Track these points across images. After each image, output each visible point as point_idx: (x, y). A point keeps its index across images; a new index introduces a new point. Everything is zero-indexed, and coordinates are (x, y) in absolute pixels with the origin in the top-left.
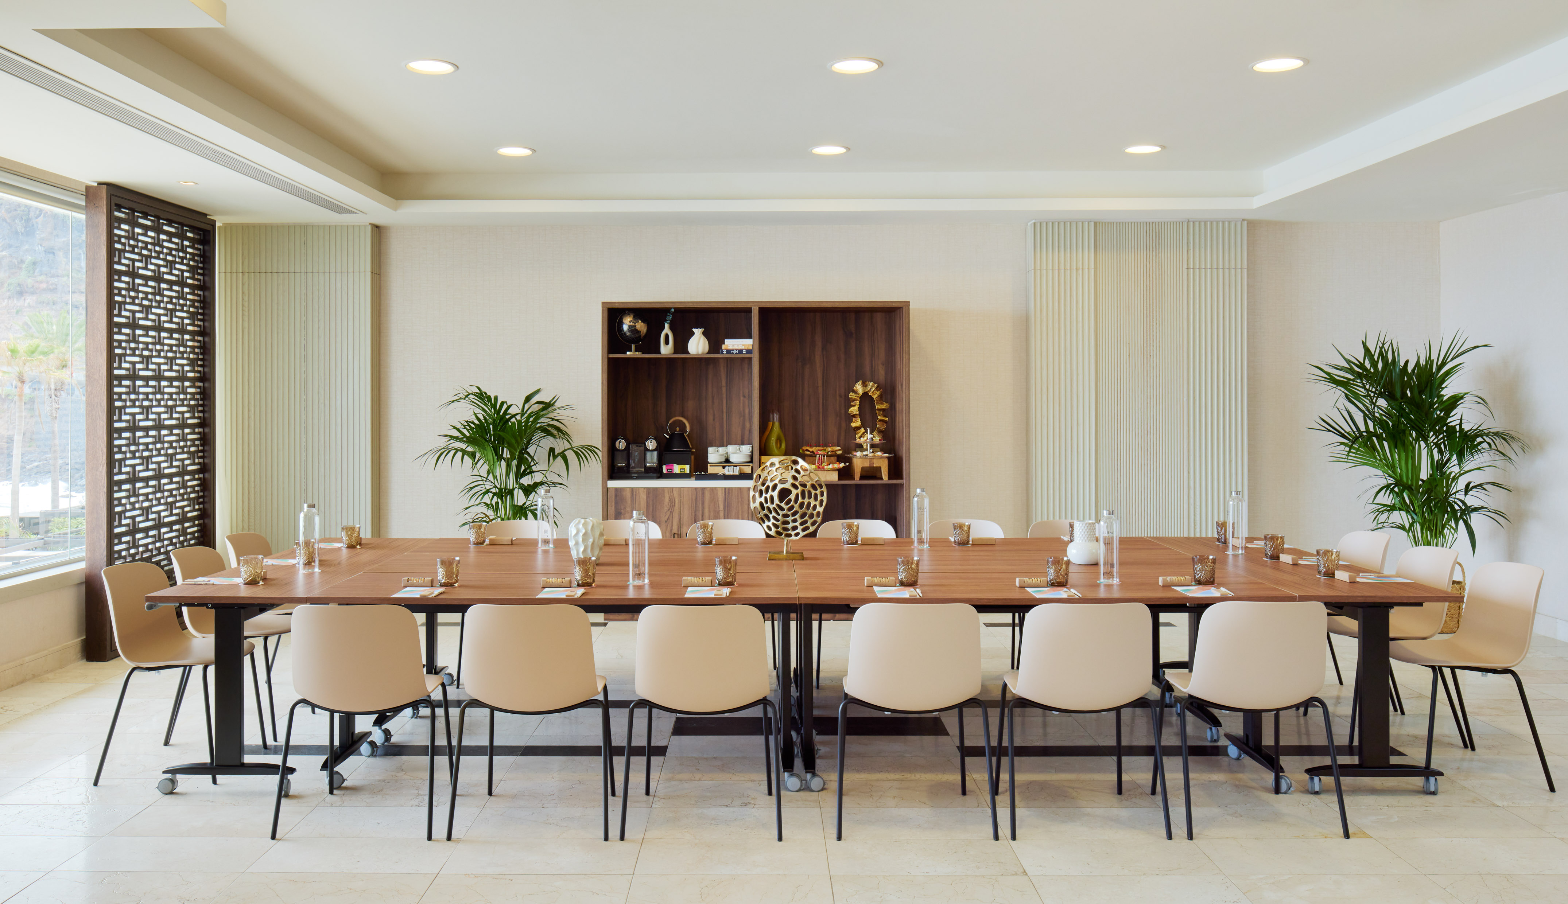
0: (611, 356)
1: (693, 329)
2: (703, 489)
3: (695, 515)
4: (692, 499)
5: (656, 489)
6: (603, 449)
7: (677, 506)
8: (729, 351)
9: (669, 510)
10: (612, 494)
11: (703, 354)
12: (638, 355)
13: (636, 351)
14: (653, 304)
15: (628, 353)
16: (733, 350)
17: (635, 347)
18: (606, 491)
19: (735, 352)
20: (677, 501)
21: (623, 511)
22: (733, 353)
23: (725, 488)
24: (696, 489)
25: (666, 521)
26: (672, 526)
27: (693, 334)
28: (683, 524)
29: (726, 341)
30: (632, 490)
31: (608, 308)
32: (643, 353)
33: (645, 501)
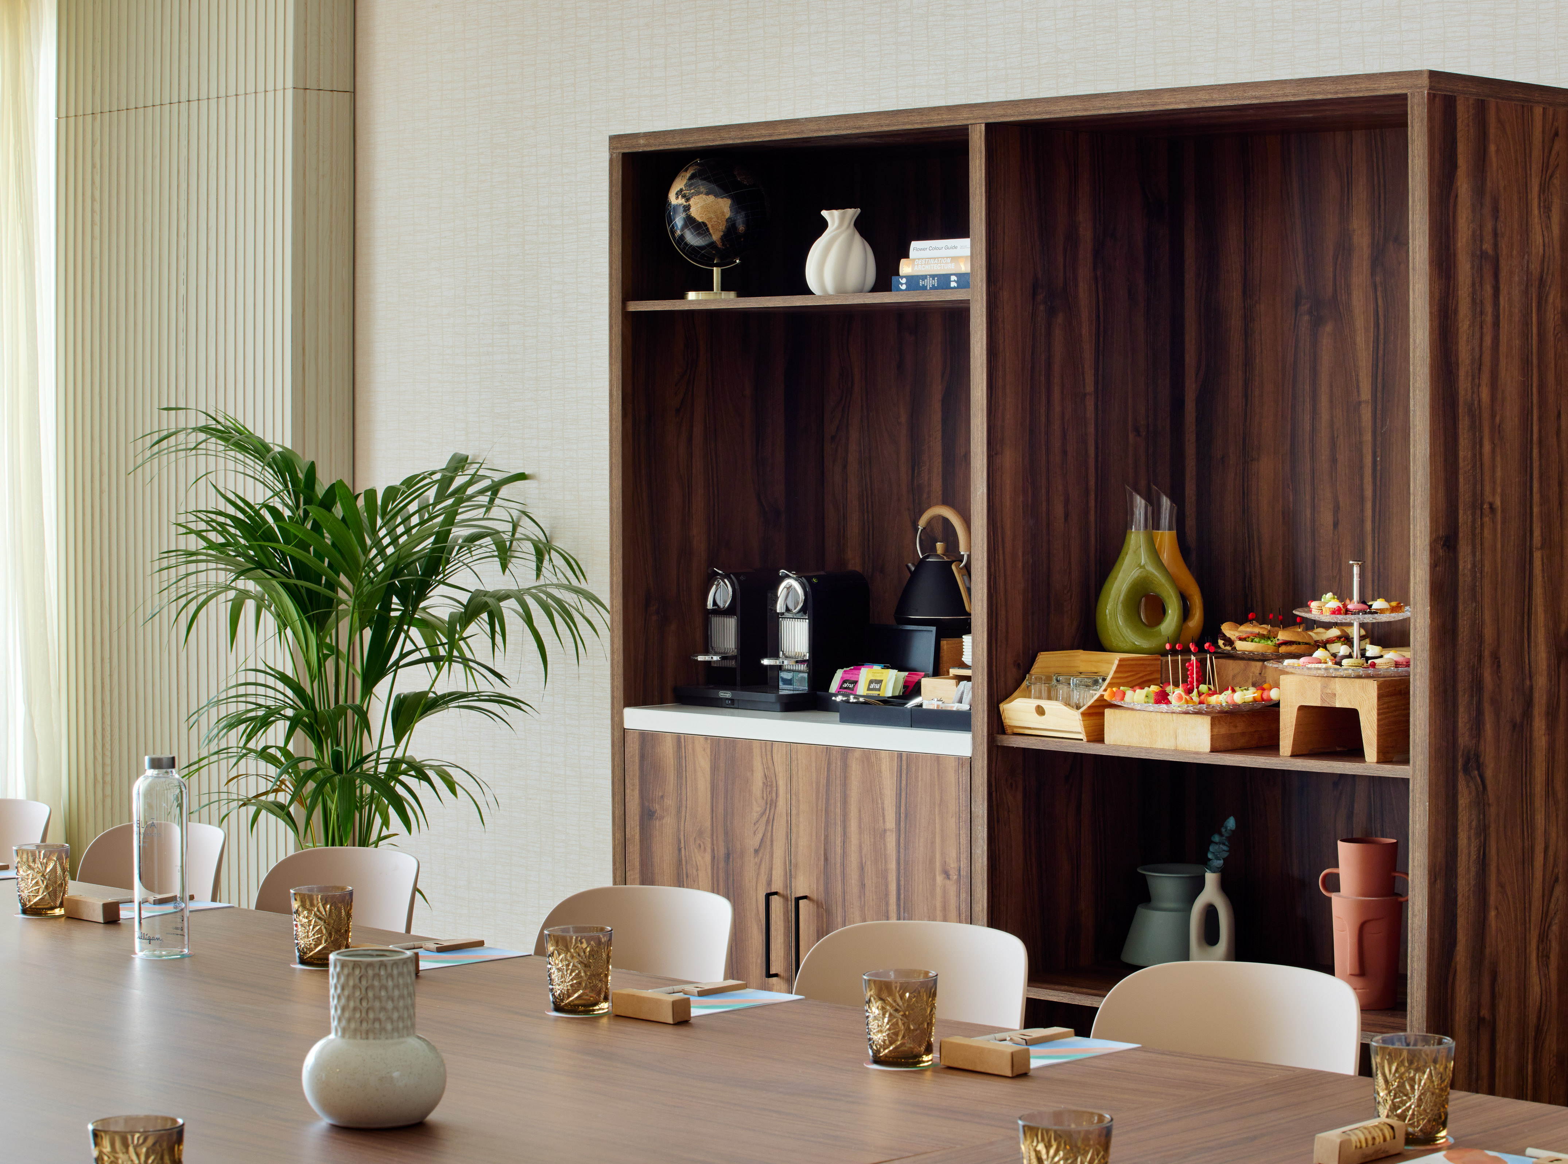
0: (636, 306)
1: (824, 213)
2: (846, 752)
3: (826, 837)
4: (818, 783)
5: (731, 743)
6: (612, 606)
7: (781, 802)
8: (914, 282)
9: (764, 813)
10: (633, 748)
11: (841, 291)
12: (727, 300)
13: (725, 287)
14: (724, 134)
15: (692, 296)
16: (924, 277)
17: (723, 273)
18: (621, 734)
19: (929, 283)
20: (782, 783)
21: (657, 807)
22: (924, 288)
23: (900, 754)
24: (828, 749)
25: (756, 851)
26: (771, 869)
27: (823, 225)
28: (796, 865)
29: (914, 244)
30: (680, 740)
31: (624, 154)
32: (739, 295)
33: (708, 777)
